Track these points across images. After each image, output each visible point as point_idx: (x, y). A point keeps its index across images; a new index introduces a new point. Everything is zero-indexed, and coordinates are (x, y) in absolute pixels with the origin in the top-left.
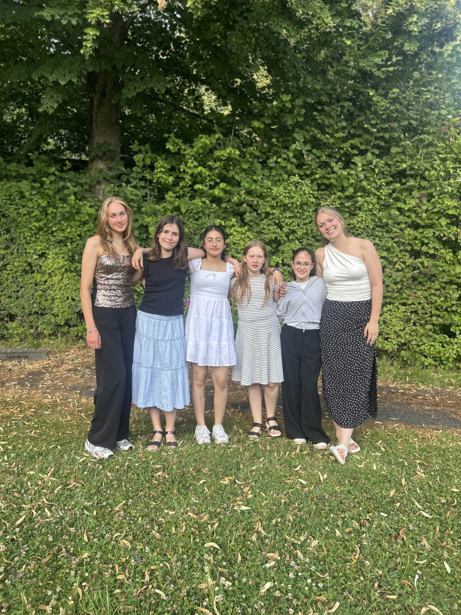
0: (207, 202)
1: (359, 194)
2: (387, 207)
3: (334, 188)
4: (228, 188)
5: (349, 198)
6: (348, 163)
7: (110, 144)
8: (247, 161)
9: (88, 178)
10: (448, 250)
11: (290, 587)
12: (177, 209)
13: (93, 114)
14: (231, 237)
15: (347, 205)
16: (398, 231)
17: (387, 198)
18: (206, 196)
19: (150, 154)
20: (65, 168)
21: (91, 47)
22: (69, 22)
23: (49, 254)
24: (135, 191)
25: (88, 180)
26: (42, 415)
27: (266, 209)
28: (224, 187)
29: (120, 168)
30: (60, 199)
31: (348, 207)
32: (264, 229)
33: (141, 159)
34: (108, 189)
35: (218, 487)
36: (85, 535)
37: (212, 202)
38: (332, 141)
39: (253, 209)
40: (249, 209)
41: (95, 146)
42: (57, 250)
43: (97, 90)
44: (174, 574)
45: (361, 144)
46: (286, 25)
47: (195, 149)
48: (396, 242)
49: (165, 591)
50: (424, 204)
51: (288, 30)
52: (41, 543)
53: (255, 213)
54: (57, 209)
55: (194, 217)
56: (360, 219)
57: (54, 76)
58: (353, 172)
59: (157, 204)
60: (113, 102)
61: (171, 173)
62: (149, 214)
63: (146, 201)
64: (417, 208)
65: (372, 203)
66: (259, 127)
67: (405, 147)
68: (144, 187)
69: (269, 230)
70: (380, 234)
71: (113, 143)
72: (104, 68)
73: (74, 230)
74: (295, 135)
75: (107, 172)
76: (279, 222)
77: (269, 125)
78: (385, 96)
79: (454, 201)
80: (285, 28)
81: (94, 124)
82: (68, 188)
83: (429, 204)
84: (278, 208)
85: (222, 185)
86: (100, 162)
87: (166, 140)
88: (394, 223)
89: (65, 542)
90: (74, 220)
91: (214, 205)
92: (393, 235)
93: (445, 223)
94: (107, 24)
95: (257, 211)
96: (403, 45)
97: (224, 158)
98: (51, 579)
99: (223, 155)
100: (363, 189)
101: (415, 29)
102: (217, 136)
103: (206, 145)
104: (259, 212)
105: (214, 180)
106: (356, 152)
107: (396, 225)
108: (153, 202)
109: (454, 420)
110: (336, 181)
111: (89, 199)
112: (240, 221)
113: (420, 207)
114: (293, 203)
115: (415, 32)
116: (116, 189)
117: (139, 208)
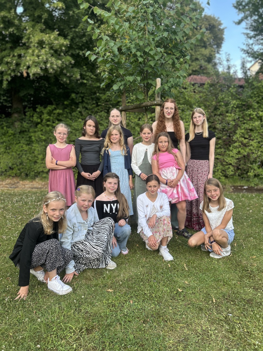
7: (19, 108)
9: (11, 120)
12: (42, 130)
19: (32, 112)
29: (22, 116)
33: (29, 114)
41: (14, 108)
47: (47, 111)
59: (35, 129)
61: (39, 118)
62: (32, 132)
63: (31, 128)
68: (30, 123)
73: (6, 138)
75: (18, 118)
81: (13, 101)
82: (4, 124)
86: (15, 114)
87: (37, 108)
90: (6, 135)
117: (29, 130)
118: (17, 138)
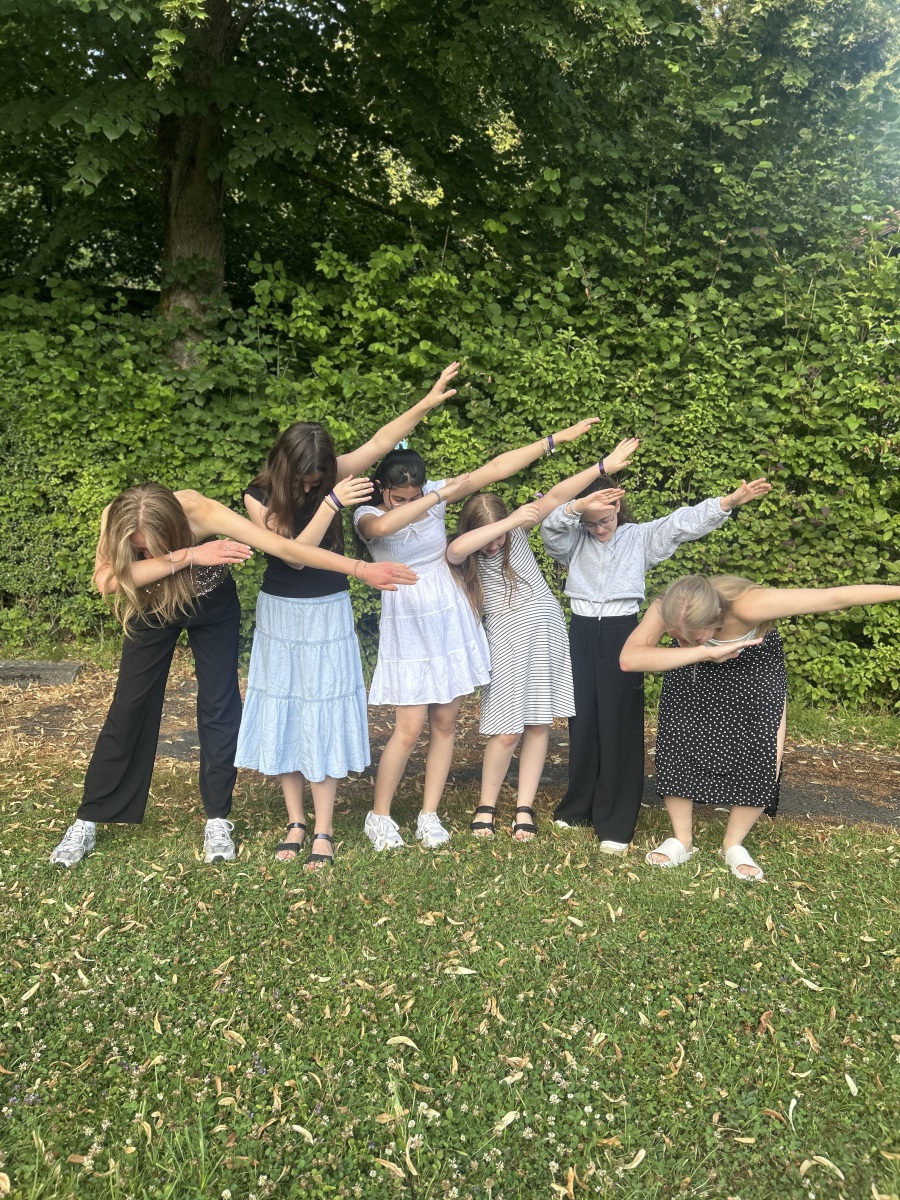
0: (395, 377)
1: (691, 367)
2: (744, 392)
3: (643, 355)
4: (436, 351)
5: (671, 374)
6: (670, 306)
7: (204, 260)
8: (474, 298)
9: (159, 327)
10: (860, 479)
11: (551, 1120)
12: (335, 391)
13: (170, 200)
14: (440, 447)
15: (666, 387)
16: (765, 439)
17: (745, 375)
18: (393, 367)
19: (283, 282)
20: (114, 307)
21: (168, 66)
22: (126, 16)
23: (82, 476)
24: (253, 355)
25: (160, 332)
26: (69, 791)
27: (509, 393)
28: (427, 348)
29: (223, 307)
30: (105, 368)
31: (670, 393)
32: (504, 431)
33: (267, 291)
34: (200, 349)
35: (414, 930)
36: (156, 1021)
37: (404, 377)
38: (639, 261)
39: (485, 393)
40: (475, 392)
41: (174, 263)
42: (98, 468)
43: (178, 151)
44: (330, 1095)
45: (697, 268)
46: (553, 32)
47: (372, 274)
48: (760, 462)
49: (311, 1127)
50: (816, 389)
51: (556, 41)
52: (71, 1036)
53: (489, 400)
54: (97, 386)
55: (367, 406)
56: (691, 416)
57: (94, 122)
58: (680, 324)
59: (296, 381)
60: (212, 177)
61: (324, 319)
62: (279, 399)
63: (275, 373)
64: (802, 396)
65: (716, 385)
66: (497, 232)
67: (781, 277)
68: (271, 347)
69: (515, 434)
70: (731, 445)
71: (209, 258)
72: (193, 109)
73: (131, 428)
74: (569, 249)
75: (197, 315)
76: (535, 419)
77: (518, 228)
78: (745, 175)
79: (873, 382)
80: (551, 36)
81: (173, 220)
82: (121, 346)
83: (825, 389)
84: (534, 392)
85: (425, 345)
86: (183, 295)
87: (316, 254)
88: (758, 425)
89: (116, 1034)
90: (133, 409)
91: (408, 385)
92: (754, 449)
93: (857, 426)
94: (200, 21)
95: (491, 397)
96: (780, 75)
97: (428, 292)
98: (91, 1105)
99: (426, 286)
100: (699, 357)
101: (806, 45)
102: (416, 248)
103: (393, 264)
104: (496, 398)
105: (409, 335)
106: (685, 283)
107: (761, 429)
108: (287, 376)
109: (868, 806)
110: (647, 340)
111: (161, 368)
112: (458, 417)
113: (807, 394)
114: (562, 383)
115: (805, 50)
116: (216, 350)
117: (261, 387)
118: (193, 428)
